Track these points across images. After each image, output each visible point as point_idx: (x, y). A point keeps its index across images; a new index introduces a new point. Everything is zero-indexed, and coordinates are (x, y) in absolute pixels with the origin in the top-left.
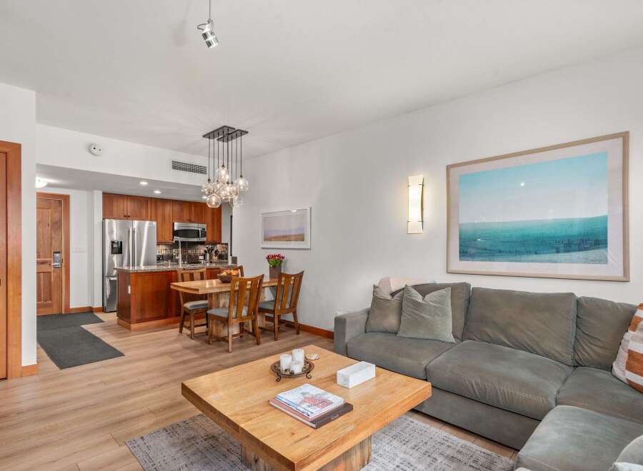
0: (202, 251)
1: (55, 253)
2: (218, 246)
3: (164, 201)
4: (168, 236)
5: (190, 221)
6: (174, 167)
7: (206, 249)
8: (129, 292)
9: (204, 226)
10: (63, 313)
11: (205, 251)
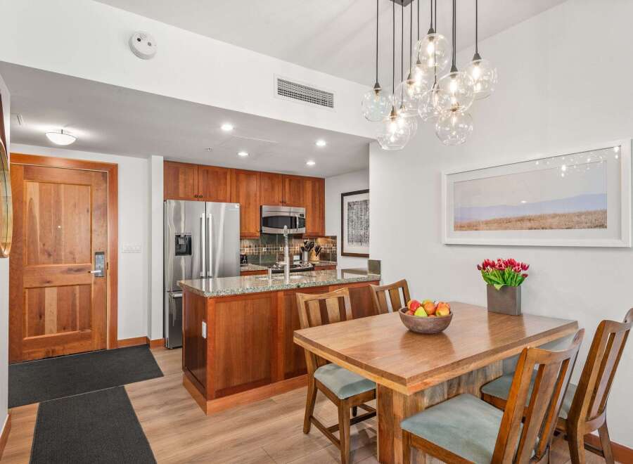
0: (298, 248)
1: (96, 253)
2: (319, 240)
3: (249, 174)
4: (254, 227)
5: (284, 203)
6: (281, 92)
7: (303, 245)
8: (204, 335)
9: (302, 210)
10: (108, 348)
11: (303, 249)
